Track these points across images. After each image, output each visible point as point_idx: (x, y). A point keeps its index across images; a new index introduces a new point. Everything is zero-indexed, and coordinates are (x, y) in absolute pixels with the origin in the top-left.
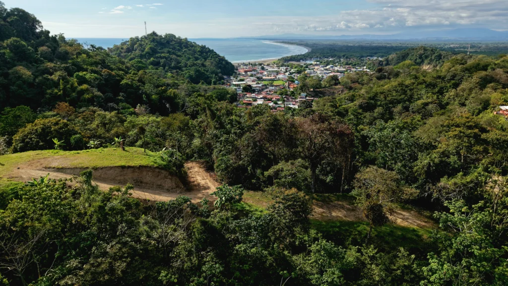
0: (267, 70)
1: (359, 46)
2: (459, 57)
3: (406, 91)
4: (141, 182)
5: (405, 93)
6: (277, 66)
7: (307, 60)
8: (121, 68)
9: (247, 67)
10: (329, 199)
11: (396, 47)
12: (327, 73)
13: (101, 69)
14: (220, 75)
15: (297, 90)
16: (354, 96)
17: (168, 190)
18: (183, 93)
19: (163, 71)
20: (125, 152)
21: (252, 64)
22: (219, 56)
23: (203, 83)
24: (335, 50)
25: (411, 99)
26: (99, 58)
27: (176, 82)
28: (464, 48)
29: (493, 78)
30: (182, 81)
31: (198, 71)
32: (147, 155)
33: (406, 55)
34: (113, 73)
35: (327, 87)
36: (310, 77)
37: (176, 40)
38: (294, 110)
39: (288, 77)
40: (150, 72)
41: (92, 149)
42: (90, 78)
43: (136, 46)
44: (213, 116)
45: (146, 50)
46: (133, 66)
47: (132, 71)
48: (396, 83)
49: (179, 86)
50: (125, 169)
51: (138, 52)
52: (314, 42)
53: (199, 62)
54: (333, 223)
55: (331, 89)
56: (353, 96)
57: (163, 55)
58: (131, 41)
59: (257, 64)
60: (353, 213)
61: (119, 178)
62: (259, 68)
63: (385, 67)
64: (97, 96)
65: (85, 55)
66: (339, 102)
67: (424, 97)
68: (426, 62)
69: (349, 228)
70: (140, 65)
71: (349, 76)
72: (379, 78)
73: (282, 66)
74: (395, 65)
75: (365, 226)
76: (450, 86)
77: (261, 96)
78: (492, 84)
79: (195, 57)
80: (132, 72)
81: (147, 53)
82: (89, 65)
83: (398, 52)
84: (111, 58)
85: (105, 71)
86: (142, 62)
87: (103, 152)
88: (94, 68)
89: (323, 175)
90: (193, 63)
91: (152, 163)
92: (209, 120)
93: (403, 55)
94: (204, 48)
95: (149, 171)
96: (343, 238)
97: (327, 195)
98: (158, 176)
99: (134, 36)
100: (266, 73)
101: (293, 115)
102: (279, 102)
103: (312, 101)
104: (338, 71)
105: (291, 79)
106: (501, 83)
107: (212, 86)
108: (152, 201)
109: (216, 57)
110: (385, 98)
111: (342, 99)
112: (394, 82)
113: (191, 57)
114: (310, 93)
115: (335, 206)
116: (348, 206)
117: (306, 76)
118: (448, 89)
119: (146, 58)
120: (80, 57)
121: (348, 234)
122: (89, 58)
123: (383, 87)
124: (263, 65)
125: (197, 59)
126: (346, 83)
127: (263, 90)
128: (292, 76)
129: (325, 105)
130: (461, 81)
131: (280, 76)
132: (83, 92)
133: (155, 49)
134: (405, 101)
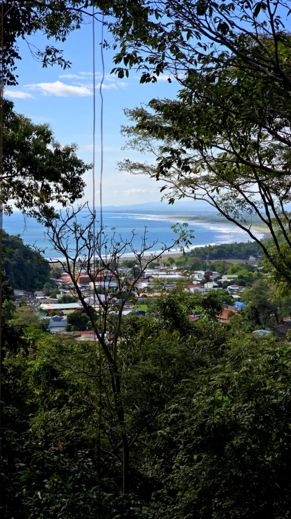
100: (145, 285)
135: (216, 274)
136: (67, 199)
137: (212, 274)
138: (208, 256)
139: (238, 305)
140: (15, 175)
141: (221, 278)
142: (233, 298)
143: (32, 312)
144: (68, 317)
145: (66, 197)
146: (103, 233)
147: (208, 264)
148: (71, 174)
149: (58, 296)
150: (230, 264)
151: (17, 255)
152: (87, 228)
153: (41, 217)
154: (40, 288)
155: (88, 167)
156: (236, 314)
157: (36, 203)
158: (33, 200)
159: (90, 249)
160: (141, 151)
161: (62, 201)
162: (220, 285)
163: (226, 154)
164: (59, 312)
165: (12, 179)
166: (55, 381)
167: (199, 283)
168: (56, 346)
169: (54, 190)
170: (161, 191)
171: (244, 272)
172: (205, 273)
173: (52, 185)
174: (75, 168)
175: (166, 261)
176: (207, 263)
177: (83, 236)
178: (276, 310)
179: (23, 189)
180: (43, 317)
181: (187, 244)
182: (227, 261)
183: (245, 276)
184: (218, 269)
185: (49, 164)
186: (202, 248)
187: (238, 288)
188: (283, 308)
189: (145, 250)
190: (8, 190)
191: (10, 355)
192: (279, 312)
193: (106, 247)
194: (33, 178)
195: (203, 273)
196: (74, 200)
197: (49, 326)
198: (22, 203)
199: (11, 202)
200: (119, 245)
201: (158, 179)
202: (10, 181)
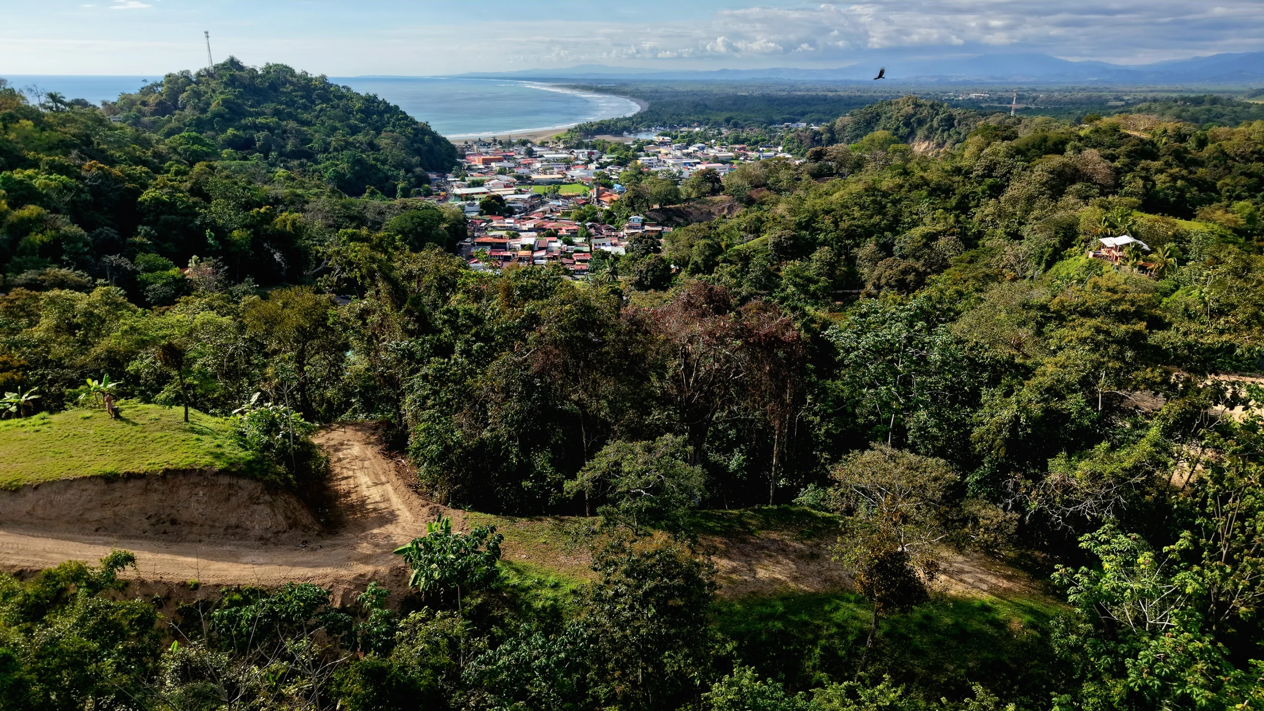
0: (541, 156)
1: (763, 96)
2: (993, 121)
3: (885, 207)
4: (174, 522)
5: (881, 209)
6: (566, 148)
7: (641, 132)
8: (139, 157)
9: (490, 150)
10: (743, 525)
11: (850, 98)
12: (690, 164)
13: (78, 162)
14: (418, 170)
15: (619, 208)
16: (762, 222)
17: (261, 538)
18: (319, 223)
19: (264, 164)
20: (117, 424)
21: (501, 143)
22: (413, 122)
23: (373, 194)
24: (706, 106)
25: (895, 226)
26: (72, 129)
27: (299, 191)
28: (1000, 100)
29: (1077, 170)
30: (316, 190)
31: (360, 162)
32: (193, 430)
33: (873, 117)
34: (116, 171)
35: (693, 200)
36: (649, 174)
37: (294, 80)
38: (617, 258)
39: (595, 174)
40: (225, 168)
41: (11, 421)
42: (47, 186)
43: (182, 97)
44: (399, 295)
45: (213, 107)
46: (175, 150)
47: (171, 166)
48: (860, 187)
49: (307, 202)
50: (117, 485)
51: (189, 113)
52: (654, 86)
53: (360, 137)
54: (764, 603)
55: (703, 203)
56: (759, 220)
57: (260, 120)
58: (169, 82)
59: (514, 141)
60: (813, 567)
61: (97, 515)
62: (519, 154)
63: (830, 148)
64: (67, 238)
65: (30, 123)
66: (725, 238)
67: (927, 220)
68: (921, 133)
69: (811, 616)
70: (195, 147)
71: (744, 169)
72: (818, 175)
73: (578, 146)
74: (849, 142)
75: (851, 606)
76: (983, 192)
77: (530, 225)
78: (1078, 186)
79: (350, 126)
80: (173, 169)
81: (217, 115)
82: (44, 150)
83: (856, 111)
84: (110, 129)
85: (91, 168)
86: (201, 140)
87: (45, 428)
88: (58, 159)
89: (718, 451)
90: (345, 141)
91: (208, 459)
92: (387, 309)
93: (868, 117)
94: (374, 102)
95: (196, 485)
96: (795, 650)
97: (736, 512)
98: (228, 499)
99: (176, 71)
100: (538, 165)
101: (614, 273)
102: (578, 240)
103: (660, 234)
104: (716, 160)
105: (603, 181)
106: (1095, 184)
107: (398, 201)
108: (206, 587)
109: (407, 125)
110: (836, 223)
111: (732, 228)
112: (855, 185)
113: (338, 125)
114: (652, 215)
115: (762, 548)
116: (798, 545)
117: (641, 173)
118: (979, 200)
119: (213, 129)
120: (14, 130)
121: (810, 636)
122: (43, 130)
123: (830, 198)
124: (529, 145)
125: (355, 130)
126: (738, 189)
127: (533, 207)
128: (606, 171)
129: (692, 246)
130: (1008, 180)
131: (576, 172)
132: (26, 226)
133: (239, 105)
134: (882, 232)
135: (597, 153)
137: (593, 153)
138: (589, 133)
141: (602, 158)
144: (479, 201)
147: (590, 142)
149: (467, 179)
150: (609, 142)
154: (449, 169)
164: (471, 197)
171: (621, 151)
172: (588, 152)
175: (554, 139)
180: (458, 202)
182: (606, 138)
184: (598, 148)
187: (616, 169)
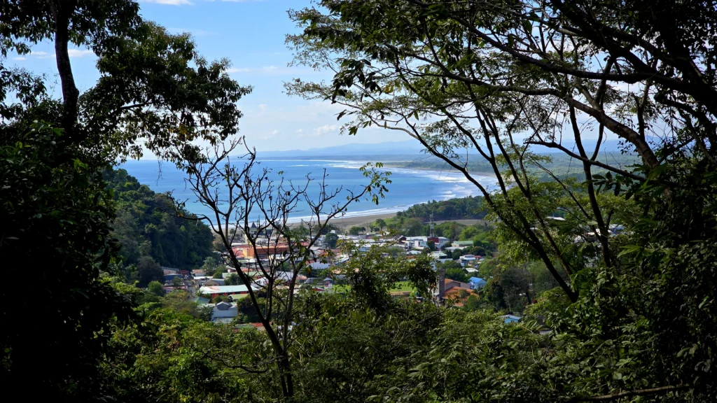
6: (394, 235)
21: (286, 231)
59: (309, 228)
73: (413, 235)
124: (333, 233)
135: (445, 240)
136: (217, 134)
137: (437, 240)
138: (431, 216)
139: (475, 281)
140: (146, 103)
141: (451, 246)
142: (467, 272)
143: (188, 297)
144: (239, 303)
145: (215, 131)
146: (266, 178)
147: (432, 227)
148: (222, 100)
149: (224, 275)
150: (463, 226)
151: (166, 220)
152: (244, 172)
153: (182, 160)
154: (198, 264)
155: (243, 90)
156: (472, 294)
157: (174, 141)
158: (170, 137)
159: (247, 200)
160: (314, 66)
161: (210, 138)
162: (449, 254)
163: (429, 66)
164: (227, 297)
165: (141, 109)
166: (207, 384)
167: (420, 252)
168: (210, 336)
169: (198, 124)
170: (338, 119)
171: (481, 236)
172: (428, 239)
173: (195, 115)
174: (227, 92)
175: (374, 224)
176: (431, 225)
177: (238, 183)
178: (528, 287)
179: (157, 123)
180: (204, 304)
181: (381, 190)
182: (459, 221)
183: (483, 241)
184: (446, 234)
185: (192, 87)
186: (423, 204)
187: (474, 258)
188: (537, 284)
189: (325, 200)
190: (136, 125)
191: (146, 350)
192: (531, 291)
193: (270, 197)
194: (170, 107)
195: (425, 239)
196: (226, 135)
197: (213, 317)
198: (155, 142)
199: (140, 142)
200: (289, 194)
201: (334, 102)
202: (138, 112)
